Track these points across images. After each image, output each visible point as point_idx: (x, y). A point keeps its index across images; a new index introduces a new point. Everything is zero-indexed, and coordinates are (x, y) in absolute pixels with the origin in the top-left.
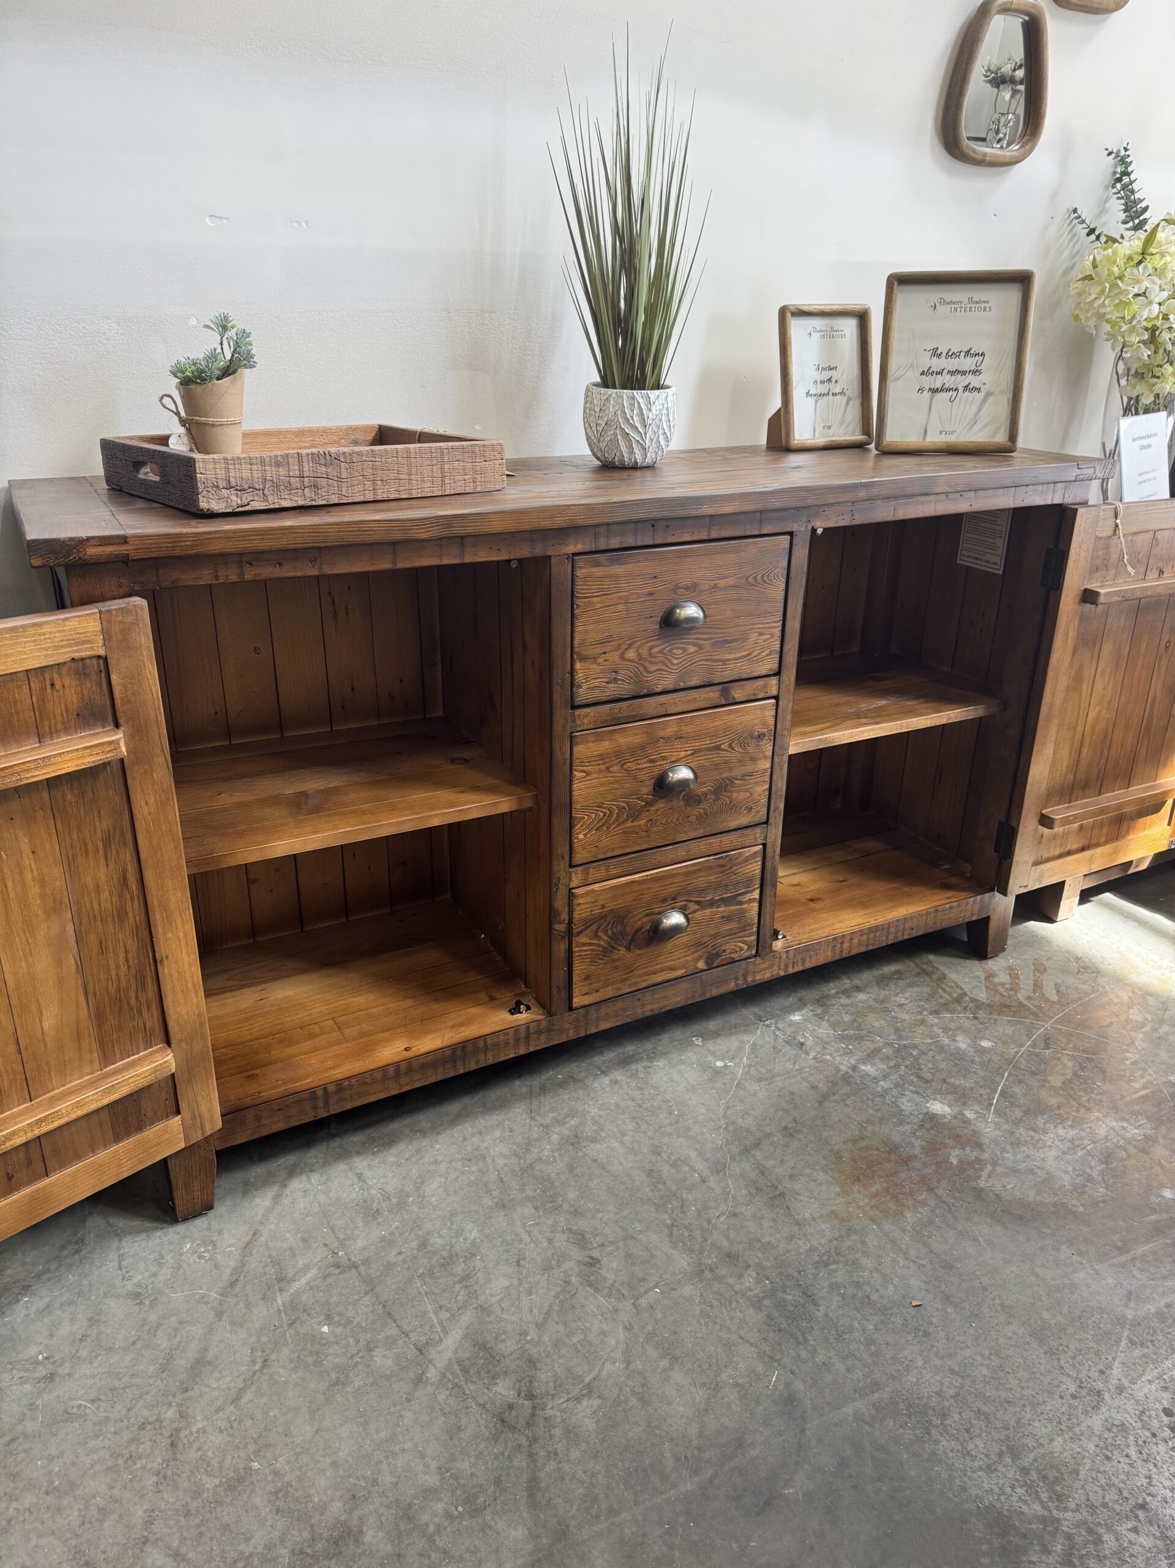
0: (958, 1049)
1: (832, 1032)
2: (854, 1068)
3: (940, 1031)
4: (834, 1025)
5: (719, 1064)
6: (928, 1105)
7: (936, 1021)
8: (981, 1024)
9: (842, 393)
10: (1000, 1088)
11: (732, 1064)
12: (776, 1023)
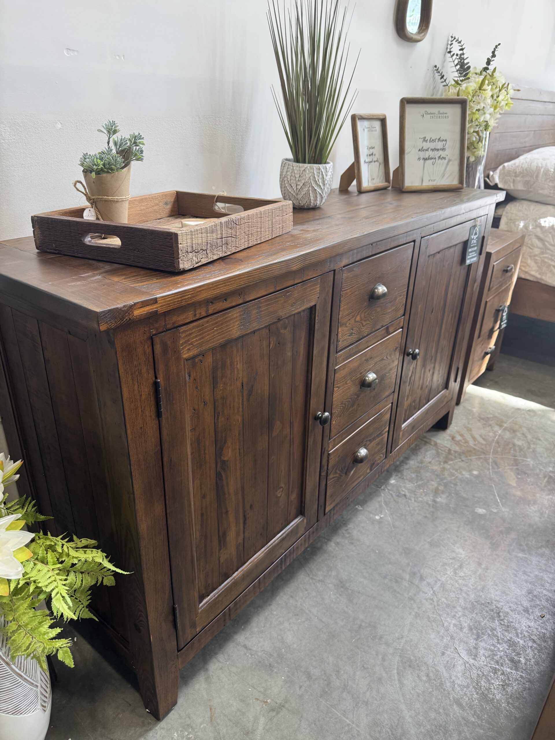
0: (467, 478)
1: (412, 485)
2: (434, 501)
3: (454, 471)
4: (411, 480)
5: (377, 517)
6: (476, 511)
7: (448, 467)
8: (467, 463)
9: (377, 161)
10: (496, 494)
11: (383, 516)
12: (386, 487)
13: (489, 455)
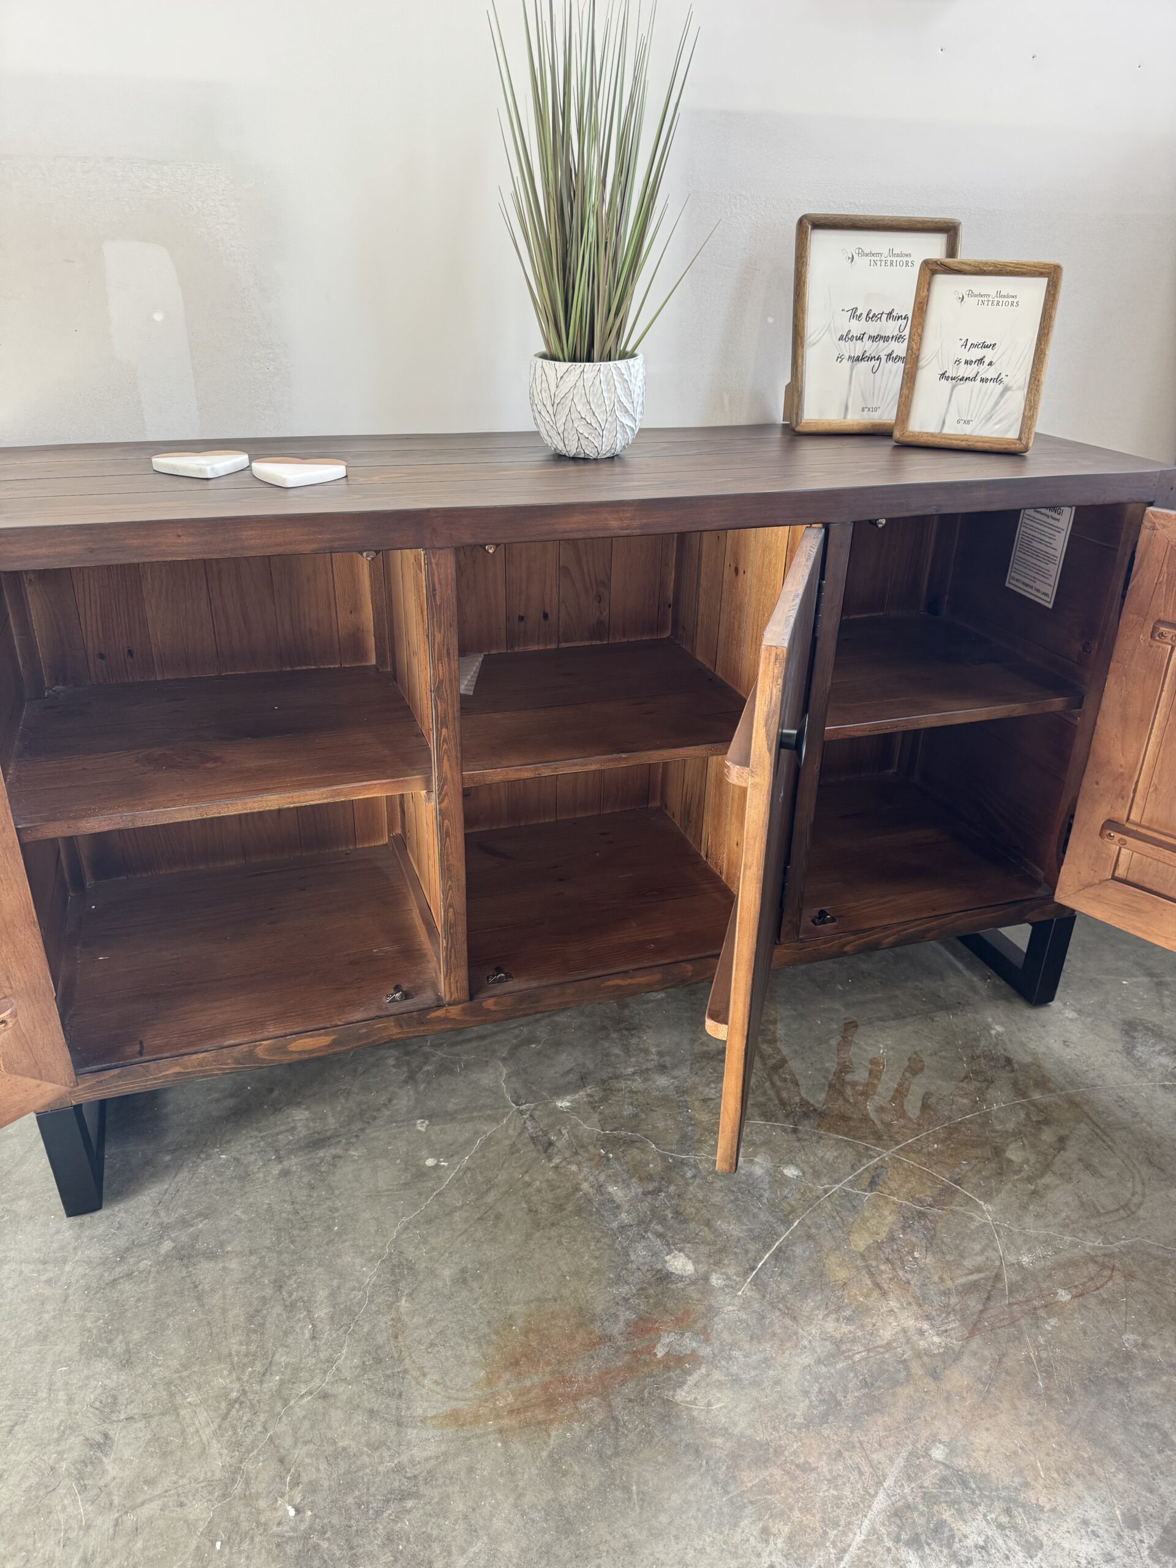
0: (750, 1175)
1: (598, 1130)
2: (599, 1188)
4: (605, 1121)
5: (430, 1162)
8: (799, 1140)
10: (777, 1244)
11: (446, 1164)
12: (534, 1109)
13: (888, 1149)
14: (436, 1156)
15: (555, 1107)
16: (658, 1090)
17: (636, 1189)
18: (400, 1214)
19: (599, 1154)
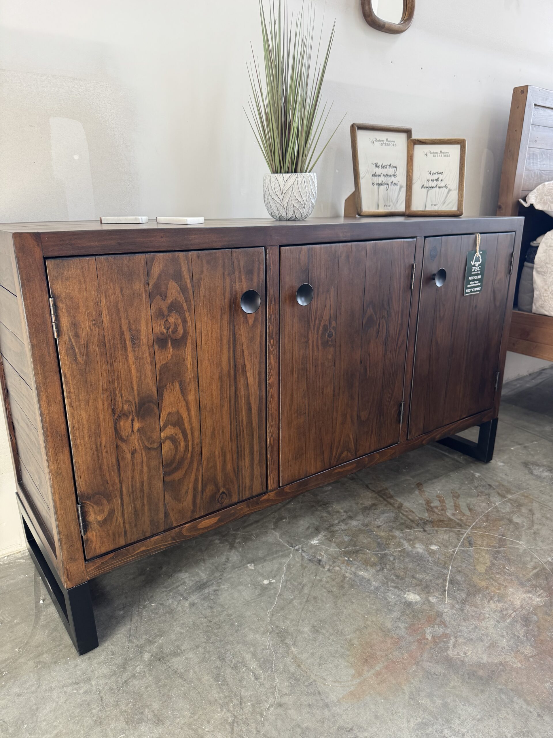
0: (418, 553)
1: (338, 550)
2: (355, 574)
3: (405, 542)
4: (339, 545)
5: (266, 582)
6: (405, 596)
7: (401, 535)
8: (429, 534)
10: (448, 578)
11: (274, 581)
12: (302, 547)
13: (467, 529)
14: (268, 578)
15: (312, 544)
16: (354, 527)
17: (372, 571)
18: (266, 609)
19: (345, 560)
